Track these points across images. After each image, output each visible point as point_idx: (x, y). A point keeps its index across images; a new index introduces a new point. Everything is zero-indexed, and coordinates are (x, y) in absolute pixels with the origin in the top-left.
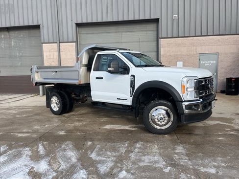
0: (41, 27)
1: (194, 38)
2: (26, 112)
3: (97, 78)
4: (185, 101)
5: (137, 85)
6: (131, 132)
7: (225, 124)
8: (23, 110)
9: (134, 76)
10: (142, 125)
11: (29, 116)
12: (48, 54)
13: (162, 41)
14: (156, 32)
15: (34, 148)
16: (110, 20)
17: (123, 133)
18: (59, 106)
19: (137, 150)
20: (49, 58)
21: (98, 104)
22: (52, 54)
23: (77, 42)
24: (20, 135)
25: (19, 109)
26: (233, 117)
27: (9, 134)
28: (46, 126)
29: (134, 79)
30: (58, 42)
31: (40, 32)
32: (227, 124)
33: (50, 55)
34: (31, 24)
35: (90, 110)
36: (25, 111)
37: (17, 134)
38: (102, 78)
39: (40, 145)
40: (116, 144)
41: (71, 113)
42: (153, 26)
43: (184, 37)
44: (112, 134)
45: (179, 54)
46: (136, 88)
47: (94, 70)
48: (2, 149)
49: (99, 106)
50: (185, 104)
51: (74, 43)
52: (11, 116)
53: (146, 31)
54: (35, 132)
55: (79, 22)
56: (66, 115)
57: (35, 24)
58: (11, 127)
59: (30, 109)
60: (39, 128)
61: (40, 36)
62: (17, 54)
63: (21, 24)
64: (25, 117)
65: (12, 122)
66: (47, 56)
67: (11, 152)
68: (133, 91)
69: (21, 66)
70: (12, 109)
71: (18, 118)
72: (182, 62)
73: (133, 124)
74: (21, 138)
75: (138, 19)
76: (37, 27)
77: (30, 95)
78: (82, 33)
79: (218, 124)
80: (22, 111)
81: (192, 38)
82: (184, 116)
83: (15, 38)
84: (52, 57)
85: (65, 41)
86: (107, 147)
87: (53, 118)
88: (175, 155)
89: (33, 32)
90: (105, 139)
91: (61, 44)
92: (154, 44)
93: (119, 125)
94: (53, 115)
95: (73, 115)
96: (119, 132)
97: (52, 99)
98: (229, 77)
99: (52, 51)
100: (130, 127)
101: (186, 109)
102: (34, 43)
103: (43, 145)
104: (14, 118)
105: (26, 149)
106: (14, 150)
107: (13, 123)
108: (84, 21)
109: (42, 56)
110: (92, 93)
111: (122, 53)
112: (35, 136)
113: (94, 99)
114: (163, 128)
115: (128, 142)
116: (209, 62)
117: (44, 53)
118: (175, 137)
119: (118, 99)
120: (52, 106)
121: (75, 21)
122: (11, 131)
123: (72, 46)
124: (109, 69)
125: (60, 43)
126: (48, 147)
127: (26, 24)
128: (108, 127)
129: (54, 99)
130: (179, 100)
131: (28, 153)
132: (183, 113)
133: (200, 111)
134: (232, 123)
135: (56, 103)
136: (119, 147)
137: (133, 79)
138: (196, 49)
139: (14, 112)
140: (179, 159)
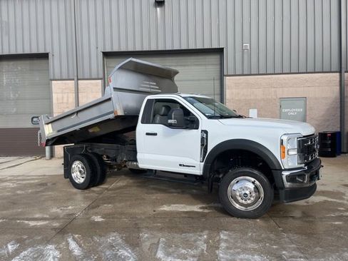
0: (50, 56)
1: (273, 76)
2: (31, 186)
3: (147, 134)
4: (285, 170)
5: (211, 146)
6: (203, 215)
7: (335, 200)
8: (24, 182)
9: (206, 132)
10: (216, 205)
11: (37, 192)
12: (60, 96)
13: (227, 80)
14: (219, 67)
15: (61, 246)
16: (153, 48)
17: (192, 218)
18: (84, 176)
19: (223, 245)
20: (61, 101)
21: (148, 173)
22: (65, 96)
23: (103, 79)
24: (32, 224)
25: (17, 180)
26: (342, 190)
27: (14, 222)
28: (70, 207)
29: (207, 136)
30: (76, 79)
31: (48, 63)
32: (338, 201)
33: (63, 98)
34: (34, 51)
35: (131, 181)
36: (29, 184)
37: (26, 222)
38: (155, 134)
39: (70, 240)
40: (188, 235)
41: (102, 186)
42: (214, 59)
43: (259, 74)
44: (176, 219)
45: (252, 98)
46: (209, 149)
47: (142, 123)
48: (11, 248)
49: (150, 175)
50: (285, 174)
51: (100, 81)
52: (8, 192)
53: (205, 65)
54: (55, 218)
55: (108, 49)
56: (95, 189)
57: (42, 51)
58: (15, 211)
59: (36, 181)
60: (58, 210)
61: (48, 70)
62: (12, 96)
63: (20, 52)
64: (31, 193)
65: (13, 202)
66: (57, 99)
67: (26, 252)
68: (204, 155)
69: (17, 113)
70: (6, 181)
71: (20, 194)
72: (256, 111)
73: (203, 203)
74: (35, 228)
75: (193, 48)
76: (45, 56)
77: (30, 159)
78: (111, 66)
79: (325, 202)
80: (25, 184)
81: (270, 76)
82: (283, 191)
83: (9, 71)
84: (65, 100)
85: (86, 77)
86: (175, 240)
87: (76, 194)
88: (284, 252)
89: (37, 62)
90: (168, 227)
91: (79, 81)
92: (217, 83)
93: (182, 205)
94: (75, 190)
95: (107, 189)
96: (185, 215)
97: (73, 166)
98: (322, 131)
99: (66, 91)
100: (201, 208)
101: (287, 181)
102: (38, 79)
103: (74, 239)
104: (14, 195)
105: (50, 247)
106: (30, 249)
107: (14, 204)
108: (116, 49)
109: (50, 99)
110: (139, 156)
111: (185, 98)
112: (56, 224)
113: (142, 165)
114: (250, 209)
115: (206, 232)
116: (293, 110)
117: (53, 95)
118: (272, 223)
119: (180, 165)
120: (74, 175)
121: (101, 49)
122: (16, 217)
123: (97, 85)
124: (170, 121)
125: (78, 79)
126: (84, 243)
127: (27, 51)
128: (166, 208)
129: (77, 166)
130: (278, 168)
131: (55, 254)
132: (283, 187)
133: (307, 183)
134: (343, 199)
135: (80, 172)
136: (195, 241)
137: (205, 136)
138: (275, 92)
139: (11, 185)
140: (291, 257)
